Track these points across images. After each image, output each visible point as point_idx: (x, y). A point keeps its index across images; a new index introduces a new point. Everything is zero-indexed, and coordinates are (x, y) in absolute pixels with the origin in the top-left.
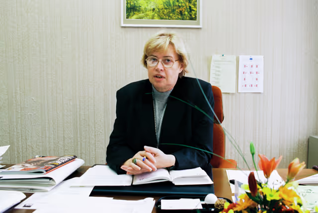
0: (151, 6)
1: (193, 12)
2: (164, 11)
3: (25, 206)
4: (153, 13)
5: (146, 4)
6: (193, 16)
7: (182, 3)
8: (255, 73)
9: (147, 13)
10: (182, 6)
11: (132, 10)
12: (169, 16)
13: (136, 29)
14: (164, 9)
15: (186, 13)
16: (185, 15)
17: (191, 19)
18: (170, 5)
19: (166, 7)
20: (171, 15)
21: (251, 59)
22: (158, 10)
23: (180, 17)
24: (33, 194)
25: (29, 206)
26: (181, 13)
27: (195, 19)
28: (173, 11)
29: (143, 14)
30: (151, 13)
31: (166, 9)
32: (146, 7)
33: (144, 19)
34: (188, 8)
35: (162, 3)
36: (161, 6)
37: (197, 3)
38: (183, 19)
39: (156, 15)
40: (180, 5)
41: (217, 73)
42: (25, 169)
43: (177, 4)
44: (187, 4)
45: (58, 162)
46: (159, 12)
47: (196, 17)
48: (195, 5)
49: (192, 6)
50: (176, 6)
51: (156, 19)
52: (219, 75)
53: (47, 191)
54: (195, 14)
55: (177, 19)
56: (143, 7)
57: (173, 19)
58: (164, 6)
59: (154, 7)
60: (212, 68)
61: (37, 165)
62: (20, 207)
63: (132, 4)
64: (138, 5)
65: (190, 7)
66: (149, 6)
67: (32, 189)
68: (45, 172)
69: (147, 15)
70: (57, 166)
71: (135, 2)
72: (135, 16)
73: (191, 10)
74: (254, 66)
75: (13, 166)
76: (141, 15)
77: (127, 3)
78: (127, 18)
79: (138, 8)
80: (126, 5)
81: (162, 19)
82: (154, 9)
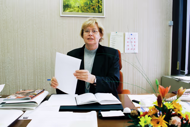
0: (77, 5)
1: (100, 8)
2: (84, 8)
3: (24, 118)
4: (78, 9)
5: (74, 4)
6: (100, 11)
7: (94, 3)
8: (133, 42)
9: (75, 9)
10: (94, 5)
11: (66, 7)
12: (87, 11)
13: (69, 18)
14: (84, 7)
15: (97, 9)
16: (96, 10)
17: (99, 12)
18: (88, 4)
19: (85, 5)
20: (88, 10)
21: (132, 35)
22: (81, 7)
23: (93, 11)
24: (25, 111)
25: (27, 118)
26: (94, 9)
27: (101, 12)
28: (89, 8)
29: (73, 9)
30: (77, 9)
31: (85, 6)
32: (75, 5)
33: (73, 12)
34: (98, 6)
35: (83, 3)
36: (82, 5)
37: (102, 4)
38: (94, 12)
39: (80, 10)
40: (93, 4)
41: (113, 42)
42: (17, 97)
43: (91, 4)
44: (97, 4)
45: (36, 93)
46: (82, 8)
47: (102, 11)
48: (101, 5)
49: (100, 5)
50: (91, 5)
51: (80, 12)
52: (114, 43)
53: (33, 109)
54: (102, 10)
55: (91, 12)
56: (72, 6)
57: (89, 12)
58: (84, 5)
59: (79, 5)
60: (111, 39)
61: (23, 95)
62: (21, 118)
63: (66, 3)
64: (70, 4)
65: (99, 6)
66: (76, 5)
67: (25, 109)
68: (31, 99)
69: (75, 10)
70: (36, 95)
71: (68, 2)
72: (68, 10)
73: (99, 7)
74: (133, 38)
75: (10, 96)
76: (72, 10)
77: (64, 3)
78: (64, 11)
79: (70, 6)
80: (63, 4)
81: (83, 12)
82: (79, 7)
